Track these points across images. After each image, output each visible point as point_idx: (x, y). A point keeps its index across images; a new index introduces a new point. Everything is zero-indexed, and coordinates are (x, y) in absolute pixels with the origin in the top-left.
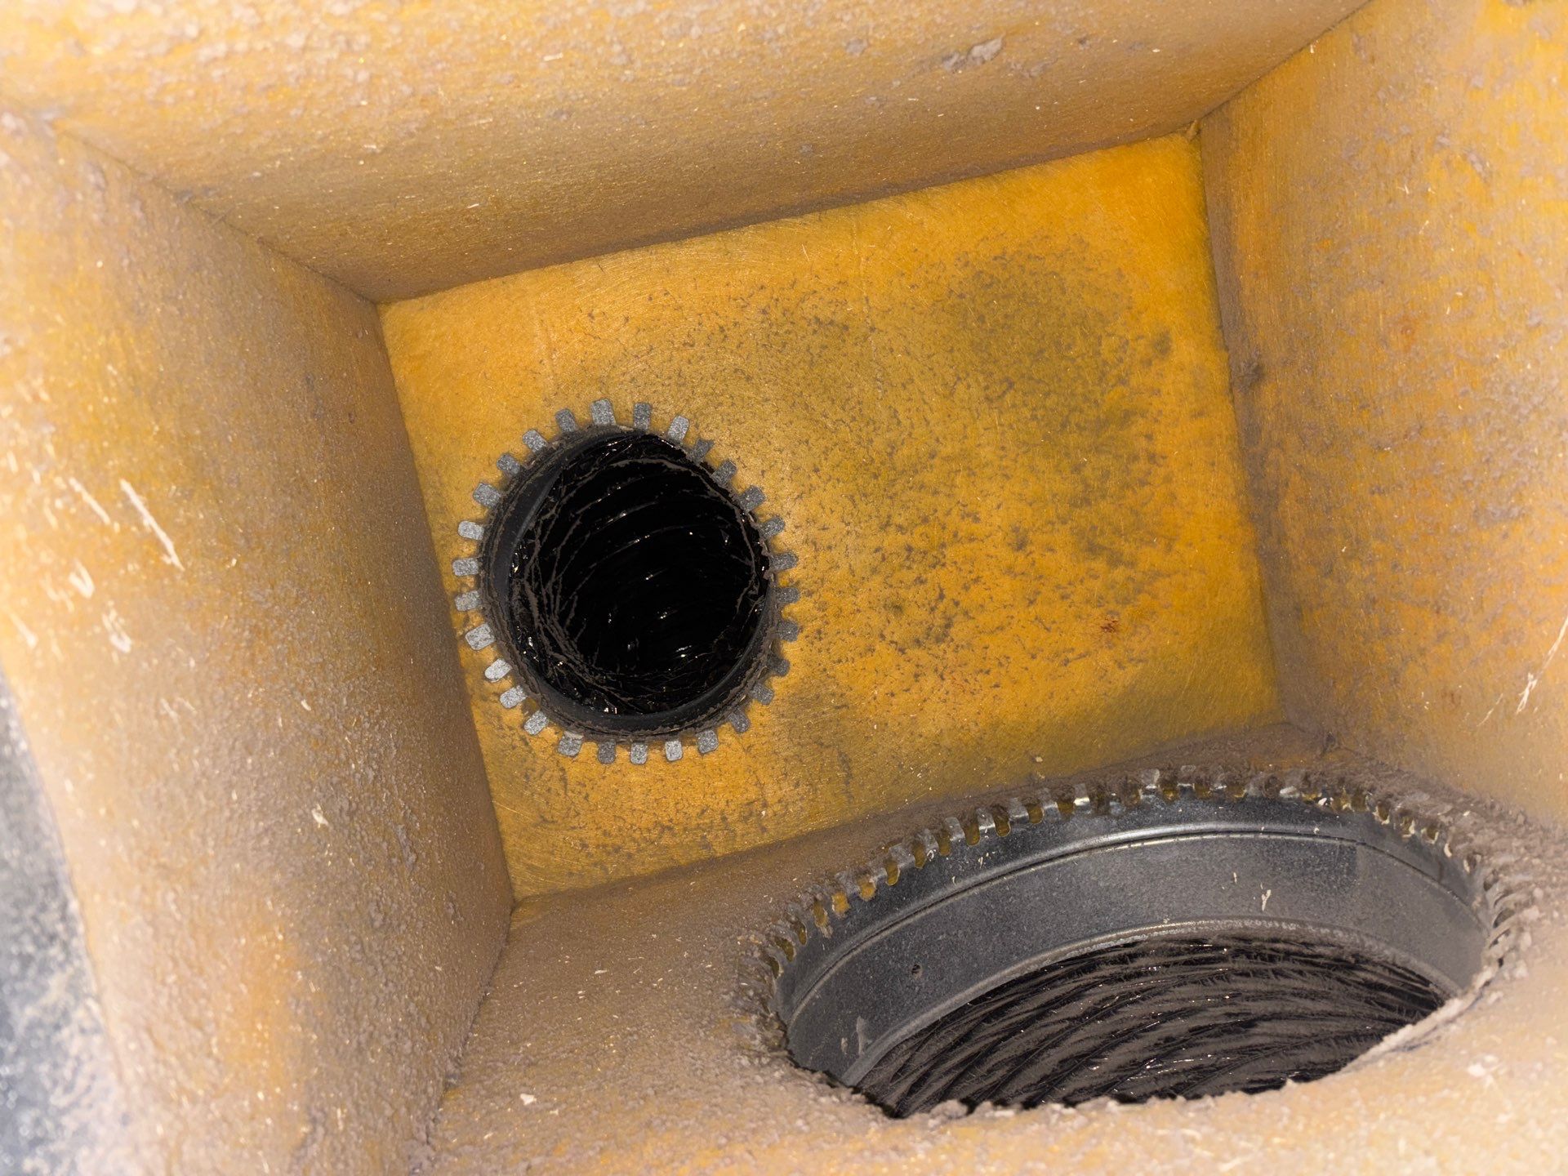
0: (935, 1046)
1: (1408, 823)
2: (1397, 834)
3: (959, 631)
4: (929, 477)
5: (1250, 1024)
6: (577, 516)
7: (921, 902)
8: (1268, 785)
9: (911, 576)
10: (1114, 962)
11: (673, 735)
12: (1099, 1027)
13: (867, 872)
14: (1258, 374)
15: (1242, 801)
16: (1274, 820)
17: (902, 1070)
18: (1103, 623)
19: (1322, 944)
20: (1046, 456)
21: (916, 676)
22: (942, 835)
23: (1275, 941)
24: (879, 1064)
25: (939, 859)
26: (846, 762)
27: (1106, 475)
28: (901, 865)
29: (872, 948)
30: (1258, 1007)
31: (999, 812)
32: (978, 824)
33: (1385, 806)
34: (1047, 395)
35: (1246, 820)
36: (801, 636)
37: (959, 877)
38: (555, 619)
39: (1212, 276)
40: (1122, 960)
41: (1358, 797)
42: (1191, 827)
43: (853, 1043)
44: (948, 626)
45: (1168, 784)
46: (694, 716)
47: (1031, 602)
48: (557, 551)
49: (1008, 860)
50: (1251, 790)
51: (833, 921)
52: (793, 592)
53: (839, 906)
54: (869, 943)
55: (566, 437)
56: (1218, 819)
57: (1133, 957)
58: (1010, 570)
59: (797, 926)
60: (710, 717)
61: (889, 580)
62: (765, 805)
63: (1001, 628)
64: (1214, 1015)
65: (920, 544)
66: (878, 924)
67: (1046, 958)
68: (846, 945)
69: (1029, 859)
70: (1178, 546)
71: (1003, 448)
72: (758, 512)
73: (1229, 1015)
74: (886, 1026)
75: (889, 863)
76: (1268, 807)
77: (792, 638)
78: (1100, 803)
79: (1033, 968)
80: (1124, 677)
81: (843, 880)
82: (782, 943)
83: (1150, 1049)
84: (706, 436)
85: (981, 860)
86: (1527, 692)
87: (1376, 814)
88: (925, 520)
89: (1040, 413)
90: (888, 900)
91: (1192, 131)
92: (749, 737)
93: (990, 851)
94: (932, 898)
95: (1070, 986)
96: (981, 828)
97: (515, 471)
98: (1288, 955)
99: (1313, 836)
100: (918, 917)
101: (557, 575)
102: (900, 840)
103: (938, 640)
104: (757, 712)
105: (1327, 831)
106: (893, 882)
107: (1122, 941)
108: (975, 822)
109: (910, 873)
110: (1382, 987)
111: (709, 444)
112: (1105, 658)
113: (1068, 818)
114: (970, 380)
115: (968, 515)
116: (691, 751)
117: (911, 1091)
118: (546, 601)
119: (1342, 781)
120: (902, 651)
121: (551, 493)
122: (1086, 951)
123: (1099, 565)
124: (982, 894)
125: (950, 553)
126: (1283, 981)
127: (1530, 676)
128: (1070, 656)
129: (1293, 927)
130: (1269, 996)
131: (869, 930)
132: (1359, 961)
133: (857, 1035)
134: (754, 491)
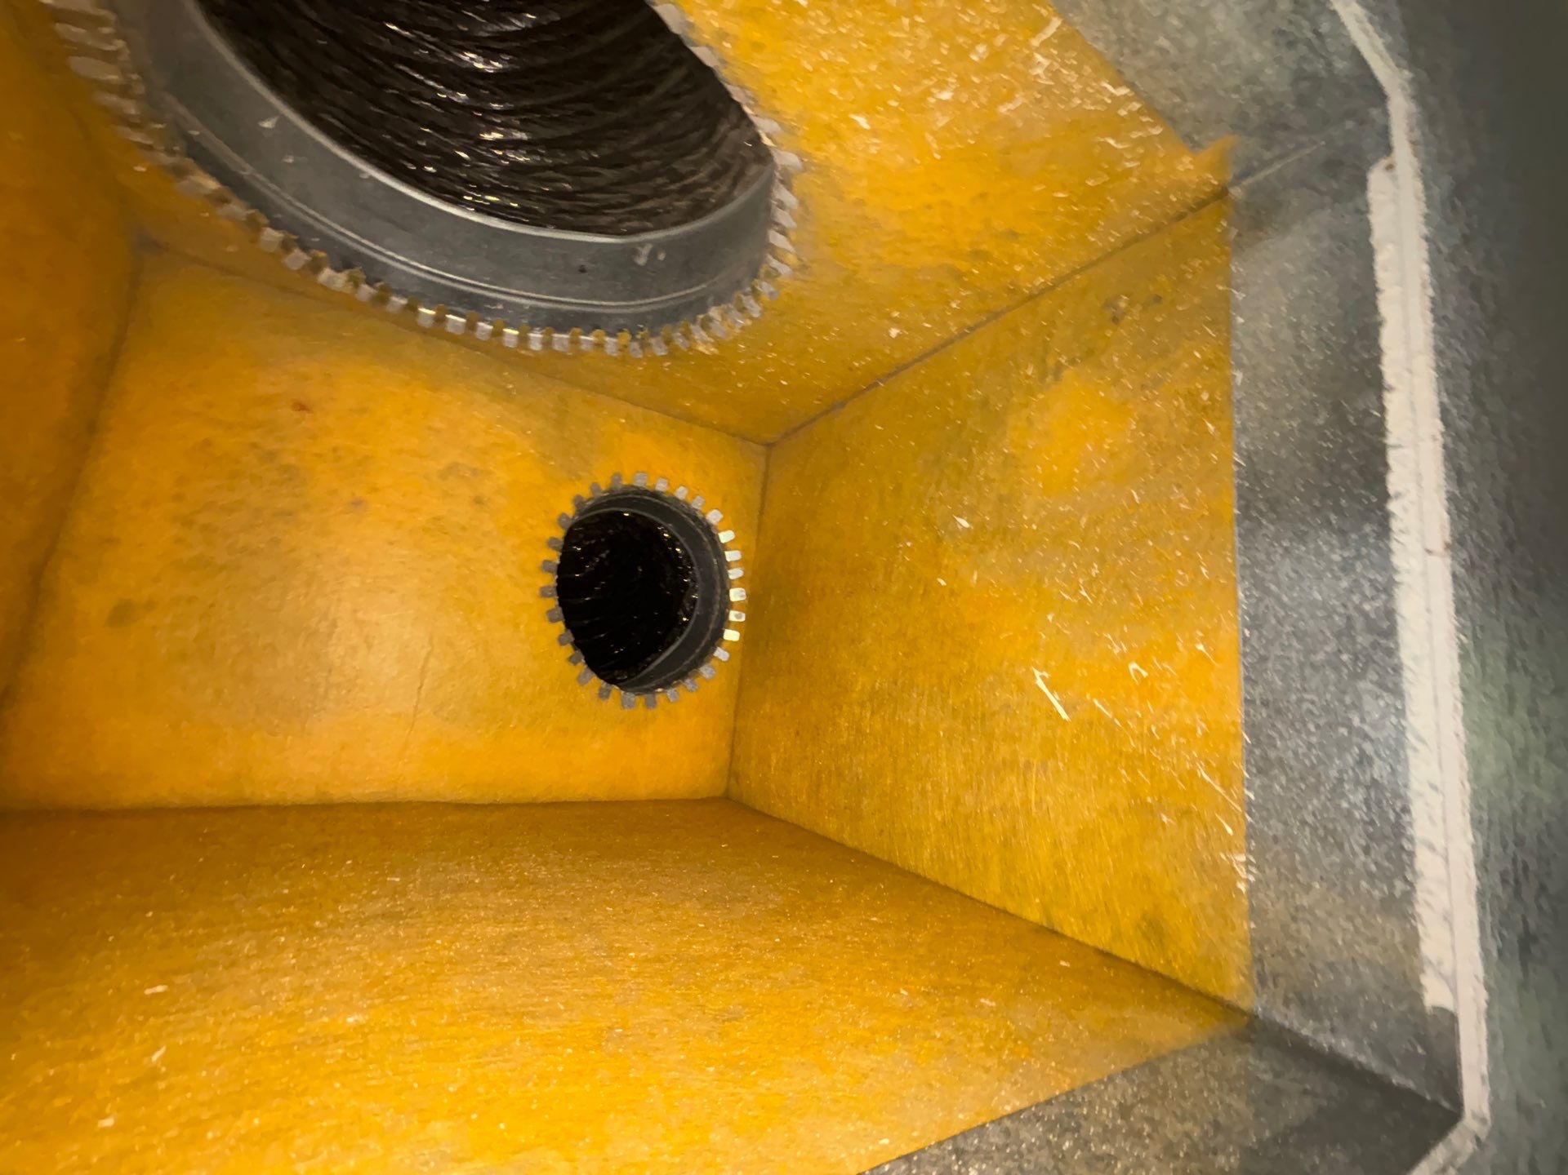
8: (225, 201)
13: (594, 345)
15: (255, 206)
16: (232, 171)
18: (306, 414)
20: (299, 562)
22: (522, 339)
24: (639, 231)
25: (533, 326)
28: (565, 336)
29: (610, 300)
32: (491, 331)
35: (259, 191)
37: (521, 306)
43: (653, 255)
49: (479, 296)
50: (242, 208)
52: (552, 543)
54: (610, 304)
58: (374, 489)
59: (668, 339)
62: (621, 425)
66: (600, 311)
68: (631, 311)
72: (553, 605)
74: (621, 250)
75: (575, 342)
80: (307, 367)
81: (614, 350)
84: (572, 666)
85: (498, 307)
90: (586, 321)
92: (618, 469)
94: (548, 306)
96: (490, 327)
102: (558, 354)
106: (576, 330)
109: (561, 328)
112: (318, 389)
113: (416, 295)
116: (653, 478)
131: (610, 311)
133: (648, 257)
134: (553, 620)
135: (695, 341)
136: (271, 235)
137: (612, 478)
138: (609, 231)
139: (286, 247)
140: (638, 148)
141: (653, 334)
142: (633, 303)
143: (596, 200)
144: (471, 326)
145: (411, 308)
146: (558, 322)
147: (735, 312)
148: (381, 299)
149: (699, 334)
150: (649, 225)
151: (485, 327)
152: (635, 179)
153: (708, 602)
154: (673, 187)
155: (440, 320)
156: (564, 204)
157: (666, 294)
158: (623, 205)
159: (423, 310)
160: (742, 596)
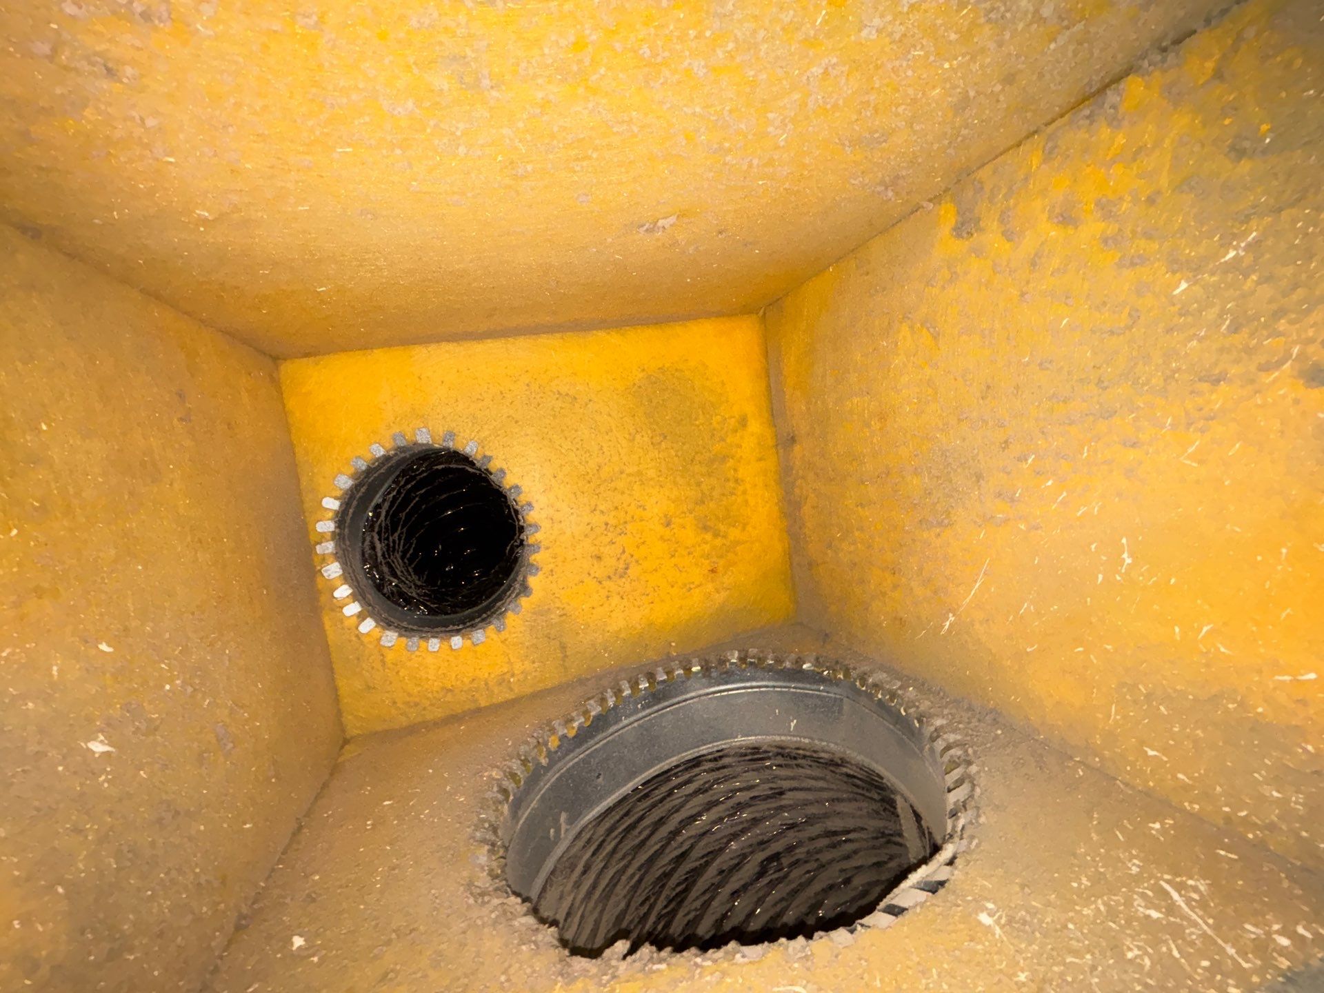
0: (608, 824)
1: (877, 692)
2: (870, 696)
3: (634, 571)
4: (620, 485)
5: (781, 793)
6: (416, 496)
7: (604, 734)
8: (797, 662)
9: (607, 540)
10: (710, 760)
11: (458, 632)
12: (701, 799)
13: (572, 720)
14: (793, 440)
15: (782, 670)
16: (799, 681)
17: (589, 841)
18: (710, 568)
19: (824, 751)
20: (682, 477)
21: (608, 597)
22: (618, 692)
23: (798, 749)
24: (574, 841)
25: (616, 707)
26: (563, 647)
27: (713, 488)
28: (593, 713)
29: (573, 766)
30: (786, 784)
31: (651, 677)
32: (638, 684)
33: (863, 680)
34: (684, 444)
35: (784, 681)
36: (540, 573)
37: (627, 717)
38: (398, 555)
39: (769, 387)
40: (715, 759)
41: (847, 673)
42: (754, 684)
43: (558, 831)
44: (627, 569)
45: (742, 659)
46: (473, 619)
47: (673, 556)
48: (403, 515)
49: (654, 705)
50: (788, 664)
51: (550, 754)
52: (536, 548)
53: (553, 743)
54: (571, 764)
55: (401, 449)
56: (769, 680)
57: (721, 757)
58: (662, 538)
59: (524, 762)
60: (483, 620)
61: (595, 542)
62: (513, 675)
63: (656, 570)
64: (764, 790)
65: (612, 522)
66: (578, 751)
67: (673, 761)
68: (556, 768)
69: (666, 704)
70: (749, 528)
71: (660, 471)
72: (518, 499)
73: (771, 789)
74: (580, 814)
75: (585, 712)
76: (796, 674)
77: (535, 575)
78: (706, 669)
79: (666, 768)
80: (720, 598)
81: (556, 726)
82: (513, 776)
83: (728, 810)
84: (488, 453)
85: (639, 706)
86: (948, 623)
87: (858, 684)
88: (616, 508)
89: (680, 454)
90: (583, 736)
91: (761, 313)
92: (504, 634)
93: (645, 700)
94: (611, 730)
95: (686, 776)
96: (640, 687)
97: (364, 468)
98: (804, 757)
99: (819, 691)
100: (601, 743)
101: (402, 529)
102: (593, 697)
103: (621, 577)
104: (511, 619)
105: (827, 689)
106: (588, 723)
107: (715, 749)
108: (637, 684)
109: (598, 718)
110: (854, 777)
111: (489, 459)
112: (710, 587)
113: (688, 679)
114: (644, 433)
115: (640, 506)
116: (468, 642)
117: (594, 854)
118: (391, 544)
119: (837, 662)
120: (600, 582)
121: (394, 482)
122: (697, 755)
123: (708, 537)
124: (639, 725)
125: (629, 527)
126: (801, 770)
127: (951, 615)
128: (692, 586)
129: (807, 741)
130: (793, 778)
131: (571, 755)
132: (843, 762)
133: (560, 825)
134: (517, 487)
137: (504, 625)
138: (595, 822)
144: (651, 679)
146: (602, 721)
151: (643, 685)
155: (670, 672)
160: (326, 571)
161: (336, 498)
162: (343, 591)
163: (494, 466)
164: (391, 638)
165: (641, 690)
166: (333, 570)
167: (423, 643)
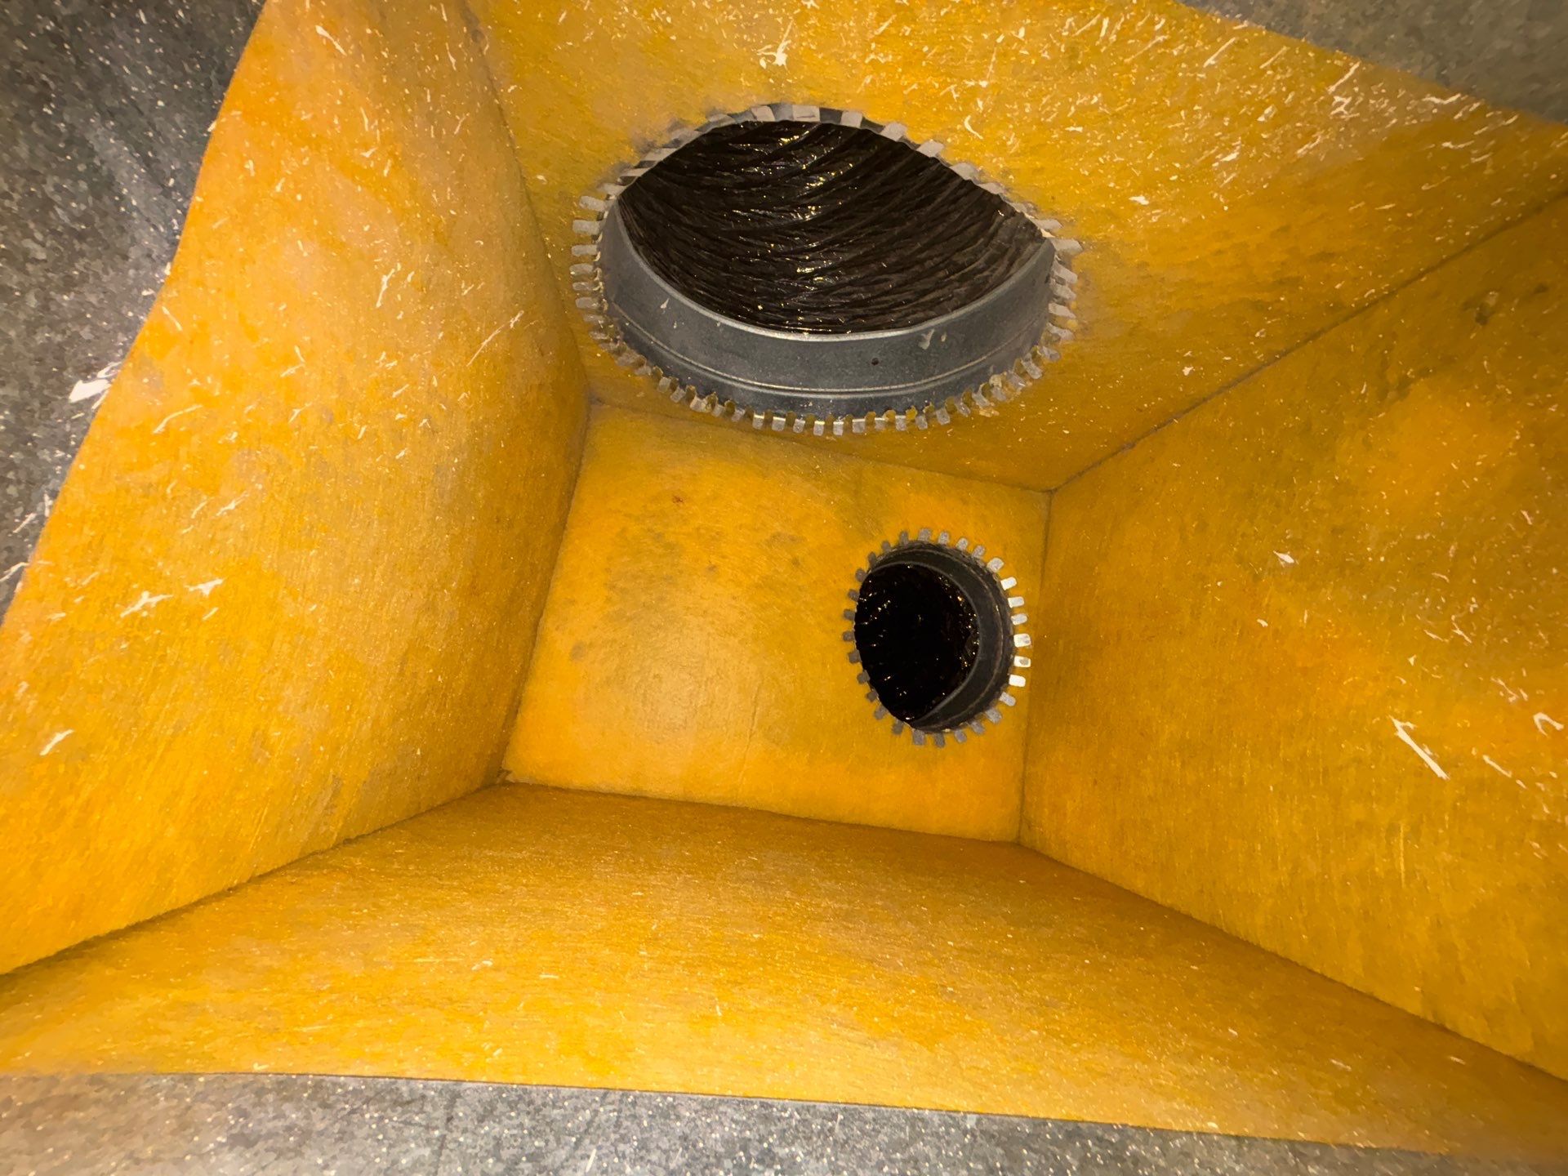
7: (856, 397)
13: (886, 424)
16: (646, 344)
18: (681, 504)
22: (828, 428)
24: (923, 321)
25: (836, 415)
28: (863, 420)
29: (900, 383)
35: (659, 353)
37: (827, 401)
42: (688, 366)
43: (936, 337)
49: (796, 399)
52: (851, 595)
54: (900, 386)
56: (672, 362)
58: (723, 557)
62: (907, 487)
66: (889, 394)
68: (917, 390)
70: (617, 529)
72: (852, 648)
75: (870, 424)
77: (861, 570)
80: (681, 470)
84: (869, 703)
85: (811, 404)
91: (500, 780)
93: (803, 408)
94: (846, 397)
96: (804, 422)
100: (862, 390)
102: (857, 435)
106: (871, 414)
108: (806, 426)
109: (859, 414)
112: (688, 485)
113: (751, 406)
123: (670, 538)
124: (818, 387)
127: (511, 327)
133: (931, 341)
134: (852, 661)
135: (978, 407)
136: (665, 381)
137: (900, 536)
138: (897, 325)
139: (673, 388)
140: (921, 251)
141: (937, 408)
142: (919, 383)
143: (886, 302)
144: (790, 423)
145: (749, 416)
146: (857, 408)
147: (1016, 377)
148: (729, 413)
149: (980, 400)
150: (932, 313)
151: (800, 422)
152: (919, 277)
153: (991, 648)
154: (952, 277)
155: (768, 422)
156: (860, 311)
157: (949, 370)
158: (908, 301)
159: (756, 416)
160: (1027, 642)
161: (1002, 702)
162: (1018, 620)
163: (866, 688)
164: (994, 565)
165: (804, 419)
166: (1020, 640)
167: (970, 550)
